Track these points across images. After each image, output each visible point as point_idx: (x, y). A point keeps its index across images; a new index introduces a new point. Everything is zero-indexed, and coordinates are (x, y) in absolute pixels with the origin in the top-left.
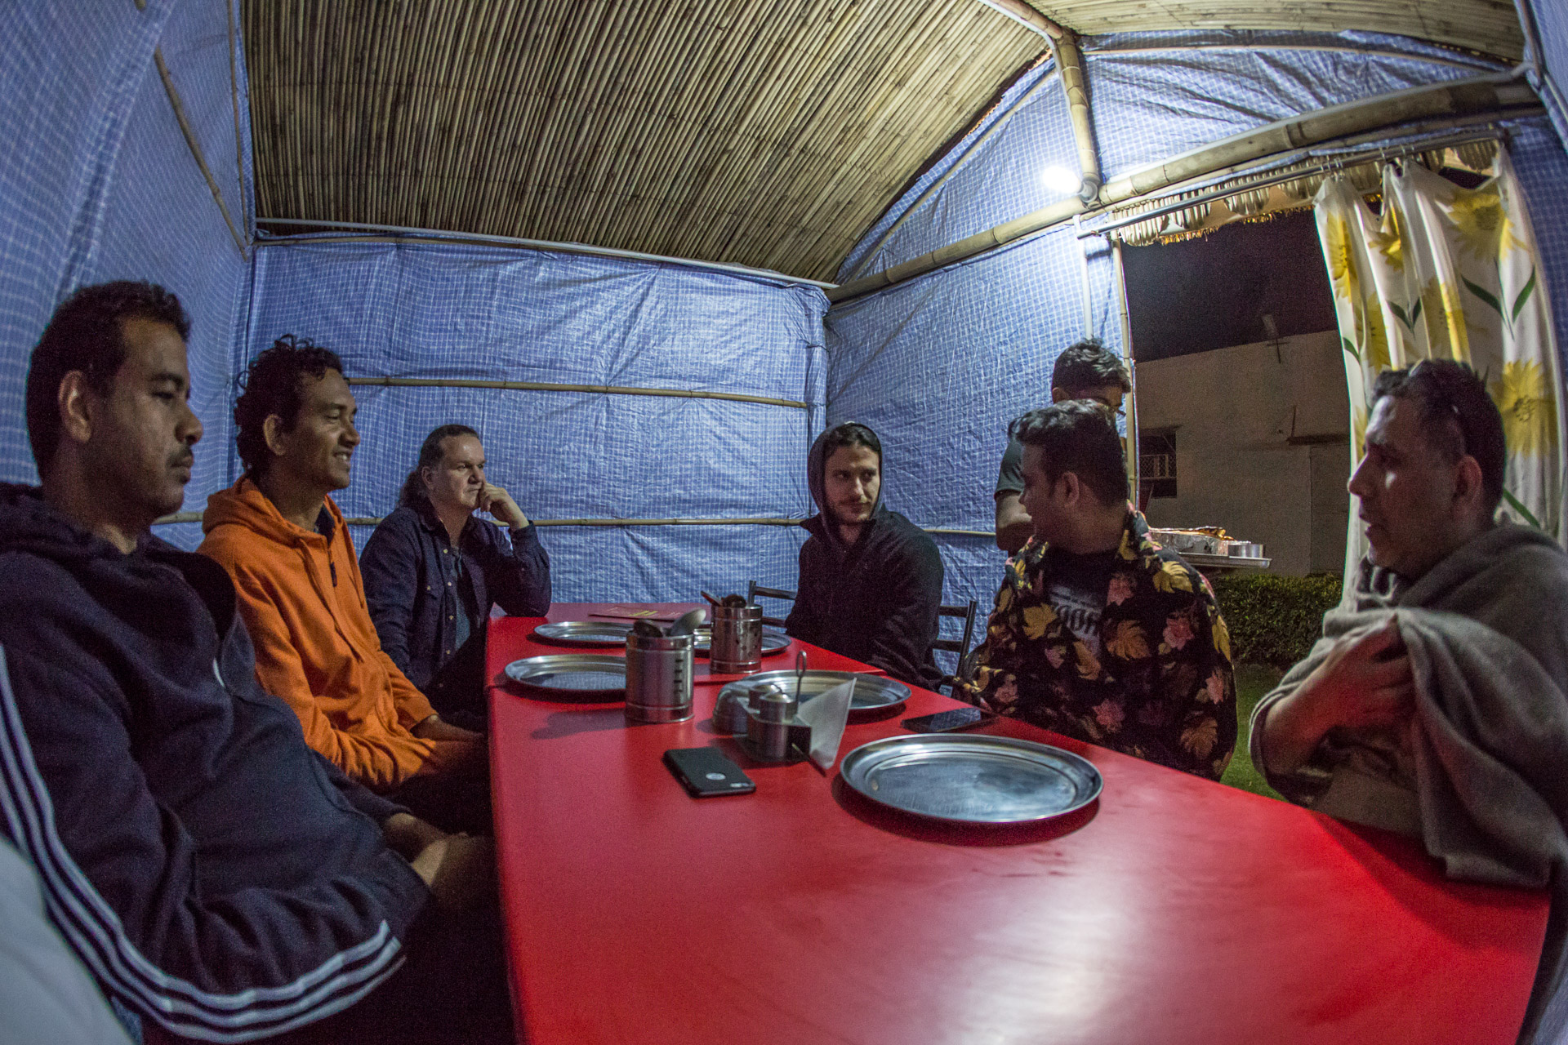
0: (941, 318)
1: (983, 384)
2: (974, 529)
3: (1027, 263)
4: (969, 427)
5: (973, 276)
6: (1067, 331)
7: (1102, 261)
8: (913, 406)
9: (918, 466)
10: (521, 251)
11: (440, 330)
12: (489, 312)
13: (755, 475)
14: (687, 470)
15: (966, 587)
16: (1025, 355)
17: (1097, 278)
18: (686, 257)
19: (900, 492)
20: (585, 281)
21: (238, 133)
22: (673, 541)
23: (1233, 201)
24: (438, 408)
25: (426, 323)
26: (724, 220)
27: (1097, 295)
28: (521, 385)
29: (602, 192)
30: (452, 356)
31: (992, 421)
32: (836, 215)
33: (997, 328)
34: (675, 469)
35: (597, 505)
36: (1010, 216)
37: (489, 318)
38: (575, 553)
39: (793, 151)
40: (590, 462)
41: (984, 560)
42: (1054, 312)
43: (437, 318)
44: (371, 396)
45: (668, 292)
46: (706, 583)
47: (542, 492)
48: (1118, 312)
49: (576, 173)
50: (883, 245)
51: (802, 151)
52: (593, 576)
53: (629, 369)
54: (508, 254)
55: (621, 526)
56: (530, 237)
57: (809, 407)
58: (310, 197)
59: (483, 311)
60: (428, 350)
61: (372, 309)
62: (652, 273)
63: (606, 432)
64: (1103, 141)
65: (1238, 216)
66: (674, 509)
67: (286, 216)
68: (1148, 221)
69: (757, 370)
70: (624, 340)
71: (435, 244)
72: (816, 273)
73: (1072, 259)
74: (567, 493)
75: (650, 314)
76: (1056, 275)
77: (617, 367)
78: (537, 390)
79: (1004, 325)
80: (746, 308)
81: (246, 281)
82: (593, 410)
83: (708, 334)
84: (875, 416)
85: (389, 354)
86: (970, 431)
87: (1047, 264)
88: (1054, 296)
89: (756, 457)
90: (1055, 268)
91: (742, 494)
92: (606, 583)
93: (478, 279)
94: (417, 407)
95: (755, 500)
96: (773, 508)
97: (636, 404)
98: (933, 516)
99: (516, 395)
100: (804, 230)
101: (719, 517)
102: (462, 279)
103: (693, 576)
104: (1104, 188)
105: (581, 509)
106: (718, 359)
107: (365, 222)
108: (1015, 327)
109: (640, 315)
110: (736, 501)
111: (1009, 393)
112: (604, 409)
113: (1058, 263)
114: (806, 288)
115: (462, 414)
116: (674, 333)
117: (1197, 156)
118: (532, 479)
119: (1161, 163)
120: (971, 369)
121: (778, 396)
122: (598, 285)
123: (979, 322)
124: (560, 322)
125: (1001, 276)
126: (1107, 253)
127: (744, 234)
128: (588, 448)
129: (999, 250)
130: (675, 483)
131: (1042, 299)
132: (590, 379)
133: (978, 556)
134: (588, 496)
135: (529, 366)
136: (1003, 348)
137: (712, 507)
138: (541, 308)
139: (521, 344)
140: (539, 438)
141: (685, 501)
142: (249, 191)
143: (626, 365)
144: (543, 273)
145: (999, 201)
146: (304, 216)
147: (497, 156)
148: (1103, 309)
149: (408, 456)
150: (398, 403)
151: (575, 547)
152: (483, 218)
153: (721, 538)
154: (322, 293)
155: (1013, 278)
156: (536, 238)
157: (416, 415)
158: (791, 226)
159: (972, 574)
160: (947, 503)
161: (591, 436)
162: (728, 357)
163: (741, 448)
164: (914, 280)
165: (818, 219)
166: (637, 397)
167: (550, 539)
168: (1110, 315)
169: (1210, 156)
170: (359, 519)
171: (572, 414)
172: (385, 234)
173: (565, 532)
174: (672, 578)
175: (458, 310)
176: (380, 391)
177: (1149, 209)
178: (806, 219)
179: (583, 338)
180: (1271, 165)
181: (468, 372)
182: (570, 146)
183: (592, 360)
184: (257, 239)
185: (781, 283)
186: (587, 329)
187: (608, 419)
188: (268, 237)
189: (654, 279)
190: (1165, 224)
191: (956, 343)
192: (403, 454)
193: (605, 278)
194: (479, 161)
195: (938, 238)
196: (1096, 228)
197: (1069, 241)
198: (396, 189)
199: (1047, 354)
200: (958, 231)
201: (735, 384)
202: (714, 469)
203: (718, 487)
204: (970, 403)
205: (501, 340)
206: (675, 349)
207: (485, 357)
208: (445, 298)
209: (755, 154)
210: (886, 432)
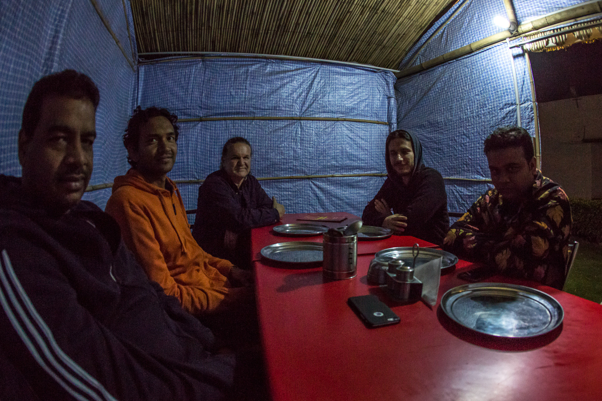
0: (448, 84)
1: (469, 113)
2: (467, 178)
3: (486, 59)
4: (464, 132)
5: (462, 65)
6: (506, 89)
7: (520, 59)
8: (438, 123)
9: (441, 150)
10: (258, 59)
11: (224, 96)
12: (246, 86)
13: (367, 154)
14: (337, 153)
15: (464, 204)
16: (488, 100)
17: (518, 66)
18: (332, 59)
19: (432, 161)
20: (288, 71)
21: (126, 17)
22: (332, 184)
23: (577, 34)
24: (224, 130)
25: (217, 93)
26: (349, 42)
27: (519, 74)
28: (261, 118)
29: (294, 32)
30: (230, 107)
31: (474, 130)
32: (398, 40)
33: (474, 88)
34: (332, 153)
35: (298, 170)
36: (477, 39)
37: (246, 89)
38: (288, 191)
39: (379, 11)
40: (294, 151)
41: (472, 192)
42: (500, 81)
43: (222, 90)
44: (194, 126)
45: (325, 75)
46: (347, 203)
47: (273, 165)
48: (529, 81)
49: (282, 24)
50: (419, 53)
51: (383, 11)
52: (297, 201)
53: (309, 109)
54: (253, 61)
55: (309, 178)
56: (262, 53)
57: (389, 124)
58: (162, 42)
59: (243, 86)
60: (219, 105)
61: (193, 88)
62: (318, 67)
63: (300, 137)
64: (517, 6)
65: (579, 40)
66: (332, 170)
67: (151, 51)
68: (540, 41)
69: (366, 109)
70: (307, 96)
71: (220, 59)
72: (390, 66)
73: (506, 58)
74: (284, 165)
75: (318, 85)
76: (500, 64)
77: (304, 108)
78: (268, 120)
79: (477, 87)
80: (360, 81)
81: (135, 81)
82: (294, 128)
83: (344, 93)
84: (420, 128)
85: (201, 107)
86: (464, 134)
87: (496, 60)
88: (500, 74)
89: (367, 147)
90: (499, 61)
91: (362, 163)
92: (303, 204)
93: (240, 72)
94: (215, 130)
95: (367, 166)
96: (375, 169)
97: (314, 124)
98: (447, 172)
99: (259, 123)
100: (384, 46)
101: (352, 173)
102: (233, 73)
103: (341, 200)
104: (520, 26)
105: (291, 171)
106: (349, 104)
107: (187, 51)
108: (482, 88)
109: (313, 85)
110: (359, 166)
111: (481, 117)
112: (299, 127)
113: (500, 60)
114: (386, 72)
115: (235, 132)
116: (329, 93)
117: (560, 13)
118: (268, 159)
119: (544, 16)
120: (463, 107)
121: (375, 119)
122: (294, 73)
123: (466, 86)
124: (278, 89)
125: (475, 65)
126: (522, 55)
127: (358, 49)
128: (293, 145)
129: (473, 54)
130: (332, 159)
131: (494, 75)
132: (292, 114)
133: (469, 190)
134: (293, 166)
135: (265, 109)
136: (477, 97)
137: (349, 169)
138: (269, 84)
139: (260, 100)
140: (271, 141)
141: (337, 167)
142: (133, 41)
143: (308, 108)
144: (269, 69)
145: (471, 32)
146: (159, 50)
147: (245, 18)
148: (522, 80)
149: (212, 151)
150: (206, 129)
151: (289, 188)
152: (241, 45)
153: (353, 183)
154: (170, 82)
155: (480, 66)
156: (265, 53)
157: (215, 133)
158: (378, 45)
159: (466, 198)
160: (454, 166)
161: (294, 139)
162: (353, 103)
163: (361, 143)
164: (435, 68)
165: (391, 41)
166: (314, 122)
167: (277, 185)
168: (525, 83)
169: (565, 14)
170: (191, 181)
171: (285, 130)
172: (197, 55)
173: (284, 182)
174: (332, 201)
175: (231, 86)
176: (198, 124)
177: (540, 36)
178: (385, 42)
179: (288, 96)
180: (592, 19)
181: (238, 113)
182: (278, 12)
183: (293, 106)
184: (139, 62)
185: (375, 70)
186: (290, 92)
187: (301, 131)
188: (144, 61)
189: (319, 69)
190: (547, 43)
191: (456, 95)
192: (209, 151)
193: (297, 70)
194: (237, 21)
195: (445, 49)
196: (518, 44)
197: (505, 49)
198: (200, 35)
199: (497, 100)
200: (453, 46)
201: (357, 115)
202: (349, 152)
203: (351, 160)
204: (463, 122)
205: (252, 99)
206: (330, 100)
207: (244, 107)
208: (225, 81)
209: (362, 13)
210: (425, 134)
